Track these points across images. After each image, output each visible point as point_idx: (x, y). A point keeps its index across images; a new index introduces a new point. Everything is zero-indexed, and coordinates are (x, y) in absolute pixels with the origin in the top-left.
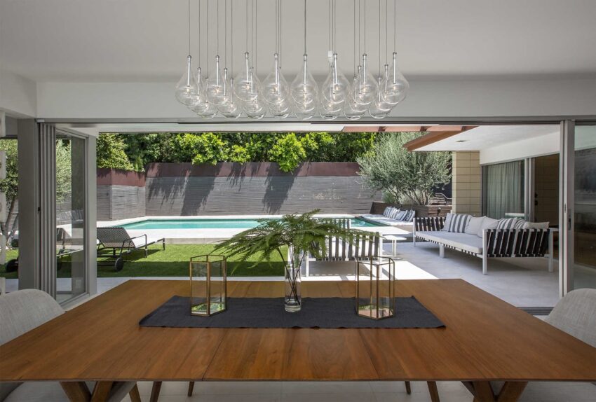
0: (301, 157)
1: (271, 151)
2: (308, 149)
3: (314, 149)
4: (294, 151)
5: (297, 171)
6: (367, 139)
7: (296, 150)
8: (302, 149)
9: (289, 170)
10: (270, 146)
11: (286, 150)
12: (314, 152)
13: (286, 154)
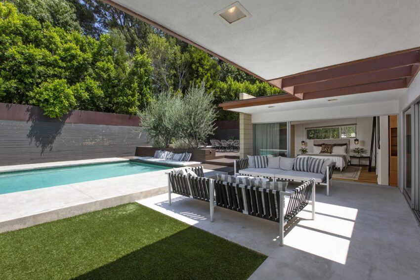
0: (71, 105)
1: (31, 94)
2: (78, 98)
3: (84, 98)
4: (65, 98)
5: (65, 117)
6: (132, 97)
7: (67, 97)
8: (73, 97)
9: (57, 116)
10: (30, 87)
11: (54, 94)
12: (84, 101)
13: (54, 100)
